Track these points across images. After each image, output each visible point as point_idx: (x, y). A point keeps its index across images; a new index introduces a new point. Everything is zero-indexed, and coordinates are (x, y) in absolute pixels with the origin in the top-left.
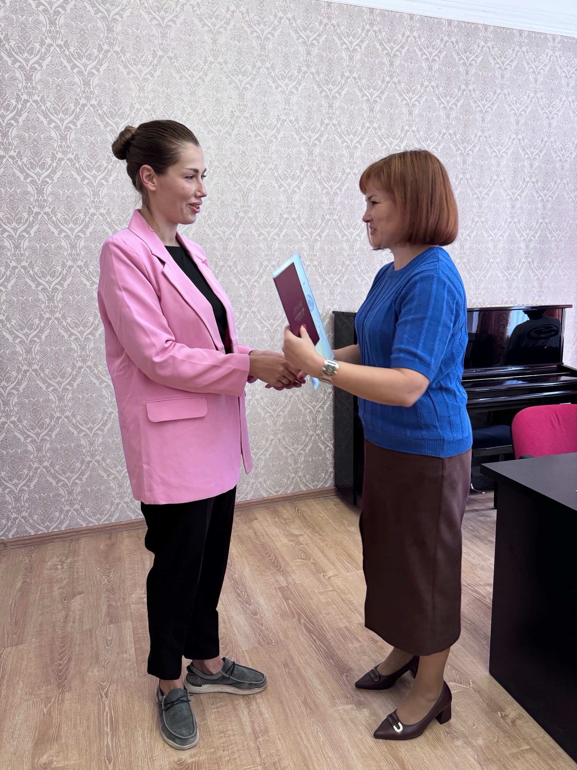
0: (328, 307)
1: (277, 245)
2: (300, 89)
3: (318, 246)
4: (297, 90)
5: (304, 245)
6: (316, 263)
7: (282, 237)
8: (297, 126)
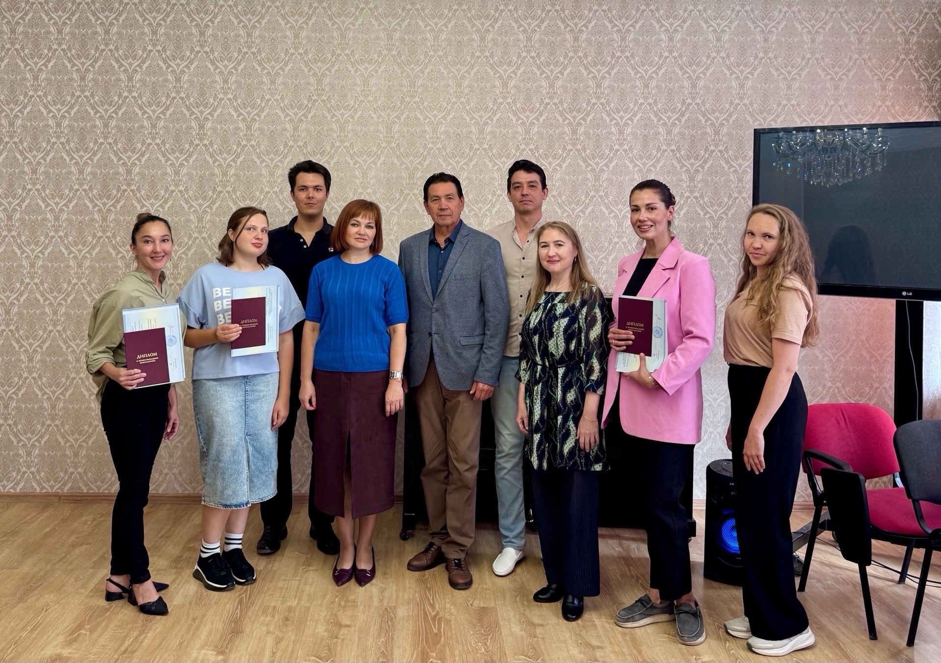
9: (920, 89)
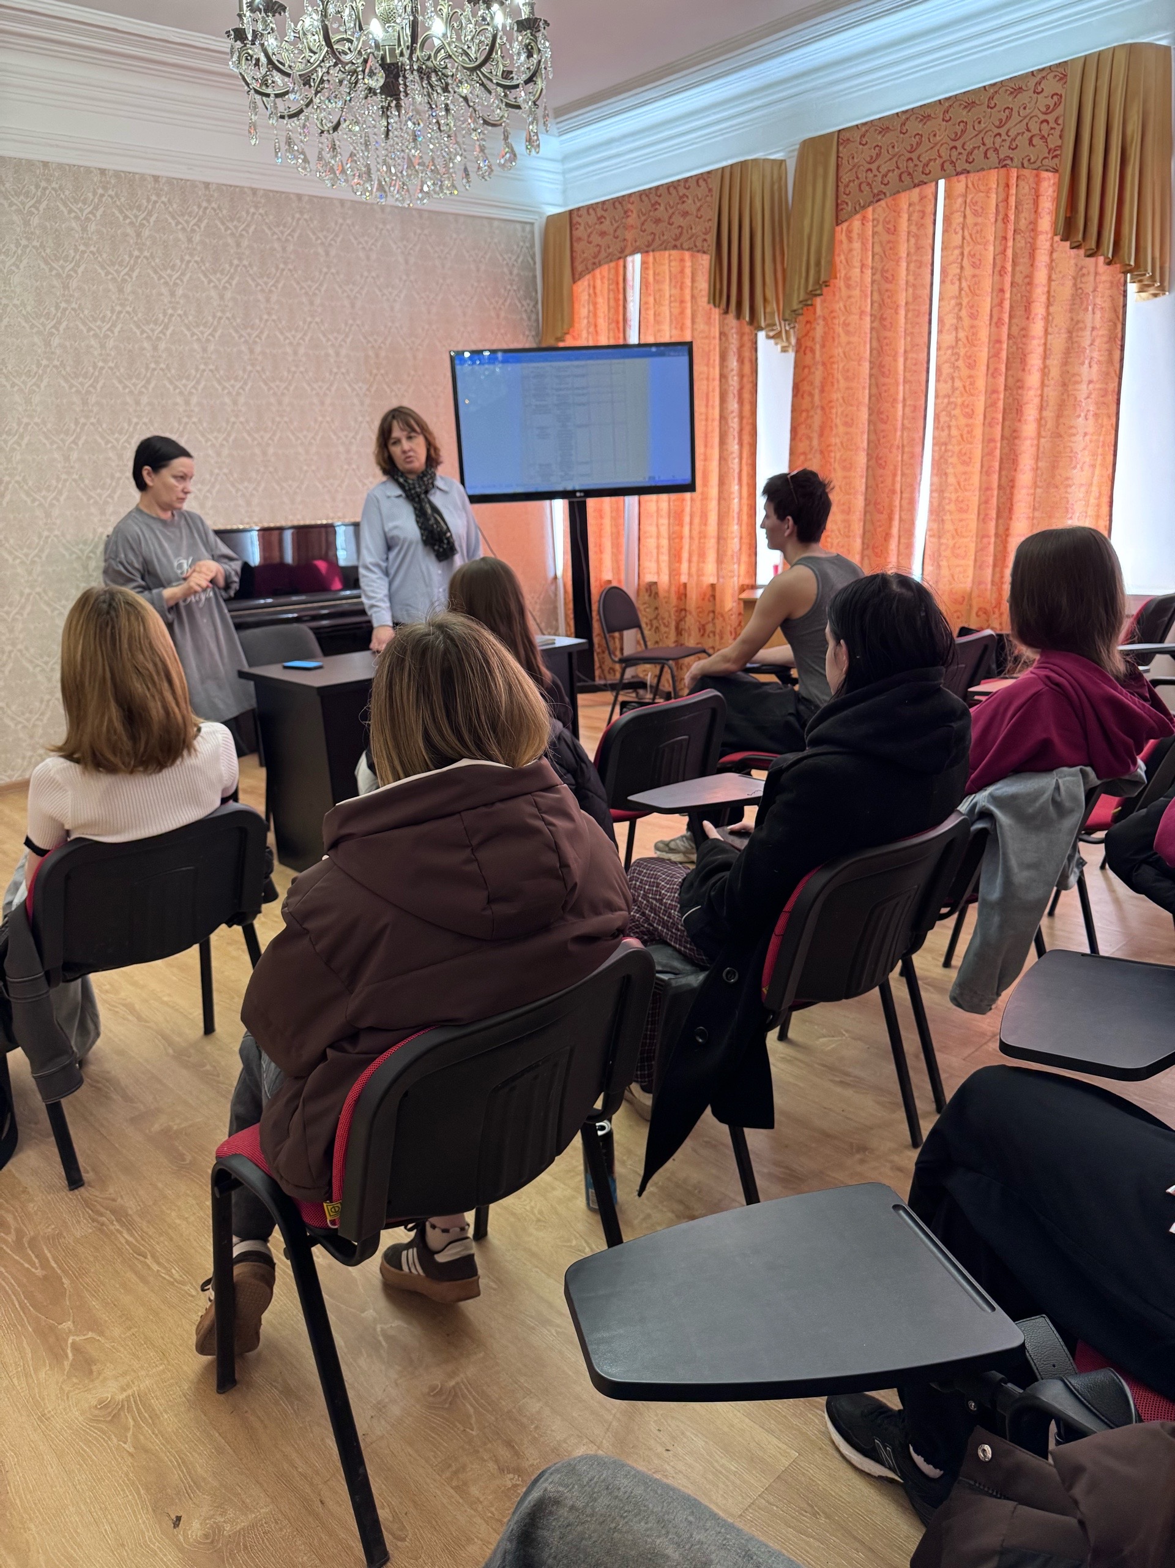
0: (100, 530)
1: (19, 457)
2: (21, 267)
3: (74, 456)
4: (18, 267)
5: (56, 456)
6: (75, 476)
7: (24, 446)
8: (24, 312)
9: (522, 319)
